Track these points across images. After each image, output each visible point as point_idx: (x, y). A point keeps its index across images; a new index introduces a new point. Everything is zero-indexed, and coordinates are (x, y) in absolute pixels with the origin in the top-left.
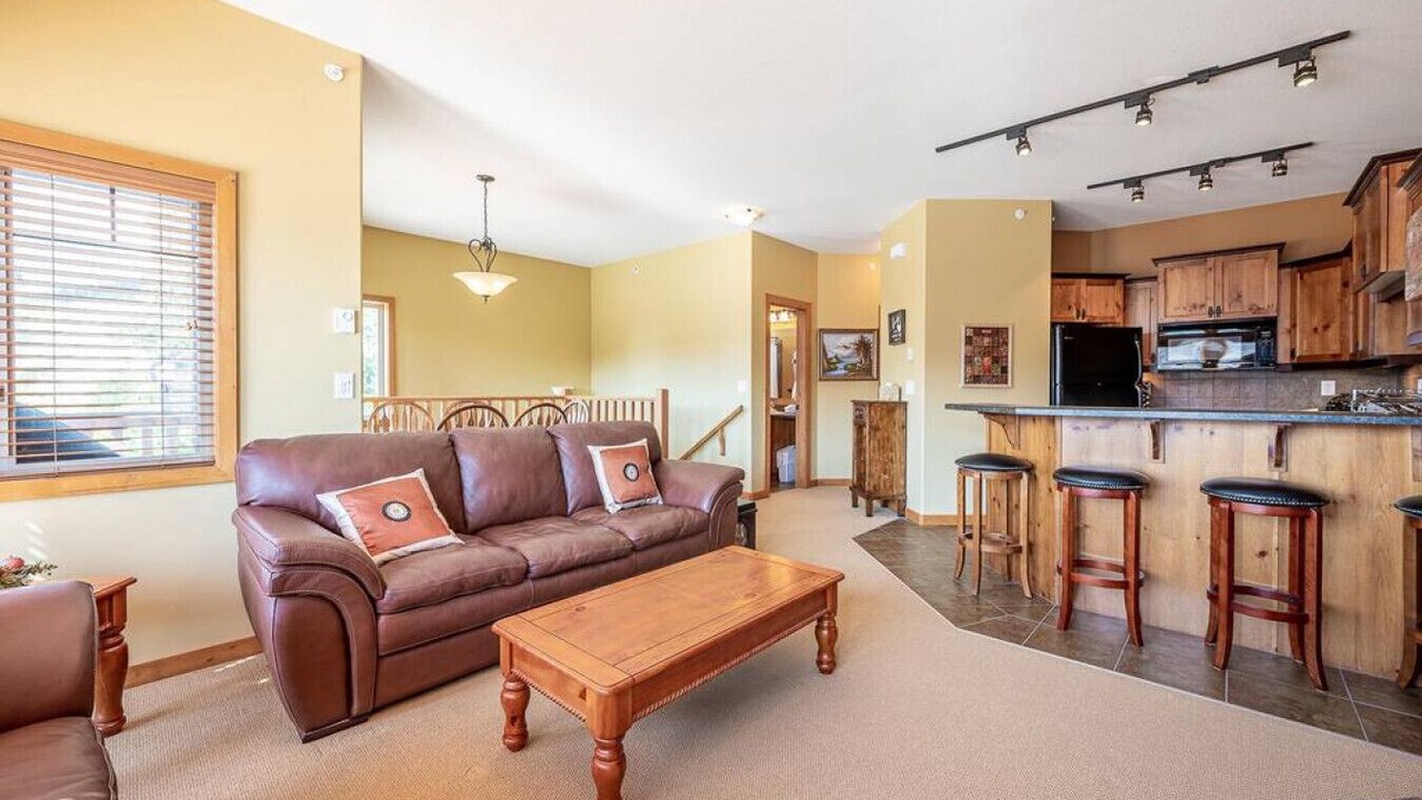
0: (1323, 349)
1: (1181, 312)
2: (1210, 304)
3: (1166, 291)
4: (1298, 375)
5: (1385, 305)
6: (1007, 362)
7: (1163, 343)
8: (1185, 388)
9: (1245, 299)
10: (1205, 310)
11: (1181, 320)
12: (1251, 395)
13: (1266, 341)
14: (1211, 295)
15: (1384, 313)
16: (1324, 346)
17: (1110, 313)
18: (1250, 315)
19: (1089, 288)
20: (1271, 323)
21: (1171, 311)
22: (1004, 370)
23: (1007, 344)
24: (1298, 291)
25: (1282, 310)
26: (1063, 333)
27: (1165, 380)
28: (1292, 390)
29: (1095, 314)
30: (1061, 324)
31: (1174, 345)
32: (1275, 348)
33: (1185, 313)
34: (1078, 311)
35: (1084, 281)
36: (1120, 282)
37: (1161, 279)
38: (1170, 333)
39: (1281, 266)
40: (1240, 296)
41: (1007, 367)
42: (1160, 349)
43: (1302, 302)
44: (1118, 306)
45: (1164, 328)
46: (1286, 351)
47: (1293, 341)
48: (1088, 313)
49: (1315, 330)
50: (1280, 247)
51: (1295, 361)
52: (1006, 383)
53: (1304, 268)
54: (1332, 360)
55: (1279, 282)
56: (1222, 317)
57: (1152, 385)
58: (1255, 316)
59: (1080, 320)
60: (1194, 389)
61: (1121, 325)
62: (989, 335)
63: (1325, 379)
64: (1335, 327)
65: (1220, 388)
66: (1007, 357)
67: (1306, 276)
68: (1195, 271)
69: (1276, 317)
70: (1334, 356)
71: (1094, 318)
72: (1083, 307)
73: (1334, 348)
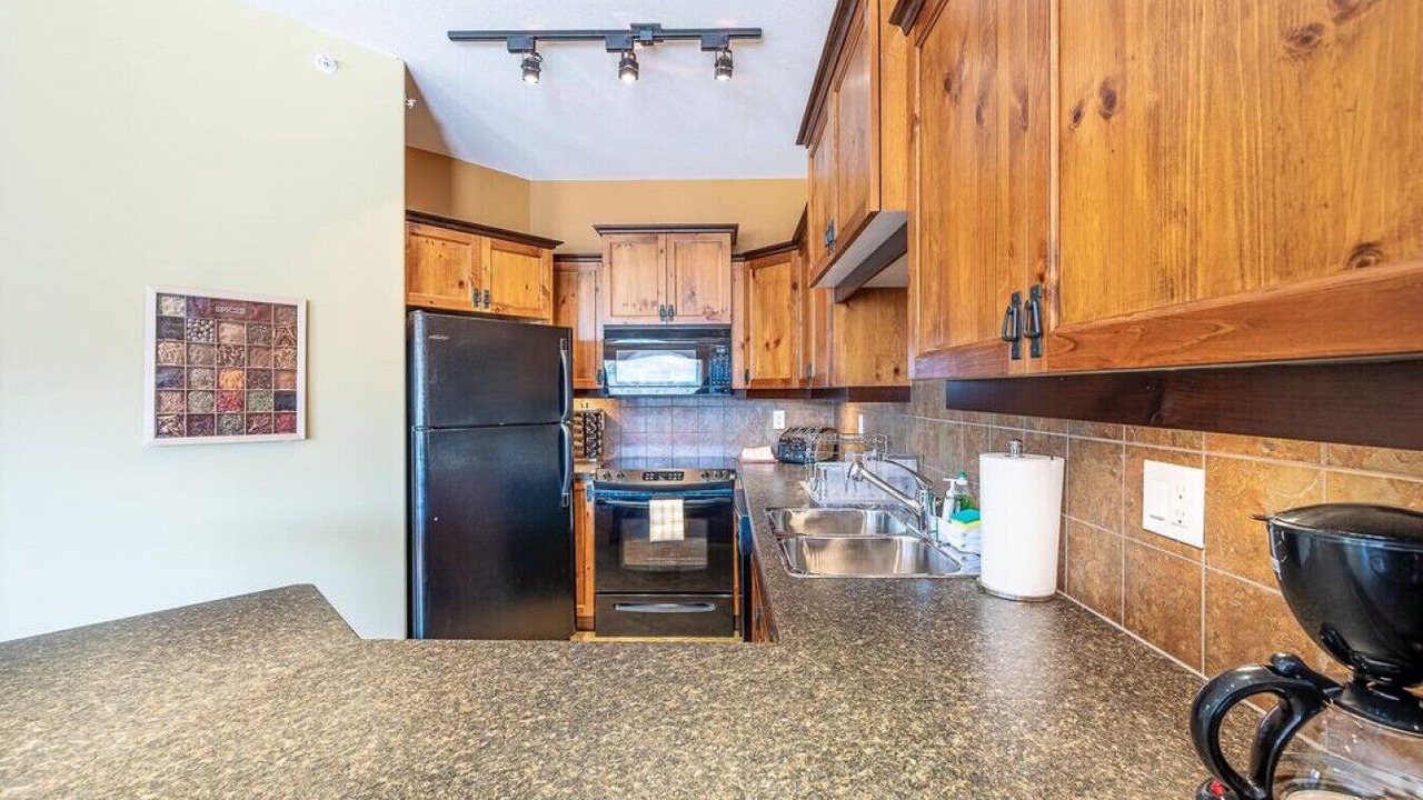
0: (775, 372)
1: (630, 310)
2: (662, 301)
3: (611, 275)
4: (751, 403)
5: (843, 309)
6: (293, 382)
7: (610, 354)
8: (641, 420)
9: (698, 297)
10: (656, 310)
11: (630, 322)
12: (710, 429)
13: (721, 358)
14: (662, 289)
15: (842, 320)
16: (776, 369)
17: (535, 304)
18: (703, 321)
19: (496, 253)
20: (725, 333)
21: (618, 309)
22: (286, 402)
23: (293, 343)
24: (751, 295)
25: (736, 319)
26: (430, 329)
27: (620, 407)
28: (747, 421)
29: (507, 302)
30: (425, 310)
31: (625, 358)
32: (730, 367)
33: (633, 312)
34: (477, 294)
35: (487, 241)
36: (547, 254)
37: (605, 259)
38: (618, 340)
39: (734, 257)
40: (693, 294)
41: (292, 395)
42: (607, 363)
43: (754, 308)
44: (545, 292)
45: (611, 333)
46: (740, 375)
47: (746, 360)
48: (496, 298)
49: (767, 345)
50: (733, 229)
51: (749, 387)
52: (293, 429)
53: (756, 262)
54: (783, 387)
55: (733, 279)
56: (677, 321)
57: (606, 415)
58: (707, 322)
59: (481, 308)
60: (652, 419)
61: (551, 323)
62: (239, 320)
63: (777, 409)
64: (785, 342)
65: (679, 420)
66: (294, 371)
67: (757, 273)
68: (644, 250)
69: (730, 326)
70: (785, 381)
71: (506, 307)
72: (486, 286)
73: (785, 372)
